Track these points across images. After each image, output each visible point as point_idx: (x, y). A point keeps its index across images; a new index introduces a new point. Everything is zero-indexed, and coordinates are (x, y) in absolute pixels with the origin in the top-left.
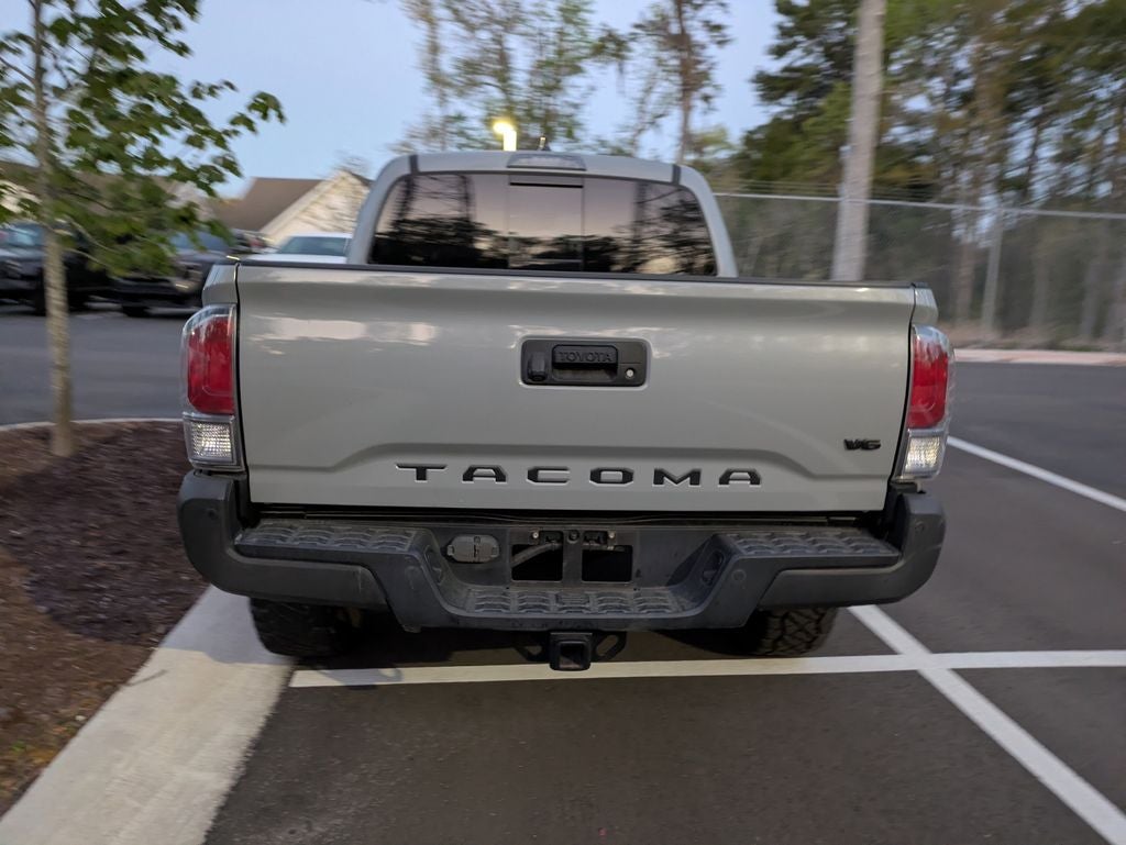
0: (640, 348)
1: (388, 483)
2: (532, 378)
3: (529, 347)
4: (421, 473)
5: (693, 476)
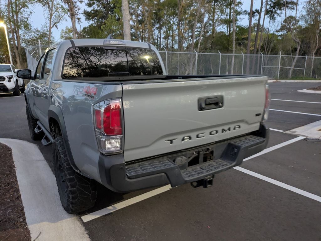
0: (222, 97)
1: (164, 147)
2: (201, 108)
3: (199, 100)
4: (171, 142)
5: (229, 129)
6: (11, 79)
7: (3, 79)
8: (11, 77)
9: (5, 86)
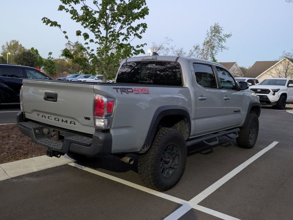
5: (66, 121)
6: (276, 93)
7: (268, 92)
8: (276, 90)
9: (267, 98)
